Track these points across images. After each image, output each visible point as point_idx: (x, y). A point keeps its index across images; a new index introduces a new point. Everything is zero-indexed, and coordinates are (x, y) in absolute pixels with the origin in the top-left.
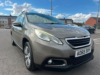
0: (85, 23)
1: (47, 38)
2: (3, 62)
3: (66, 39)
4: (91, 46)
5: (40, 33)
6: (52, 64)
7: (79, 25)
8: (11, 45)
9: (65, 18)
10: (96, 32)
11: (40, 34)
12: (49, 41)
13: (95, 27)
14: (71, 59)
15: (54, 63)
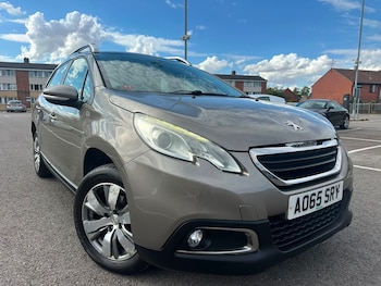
0: (310, 91)
1: (182, 148)
2: (7, 244)
3: (255, 153)
4: (341, 177)
5: (155, 129)
6: (201, 246)
7: (290, 96)
8: (35, 177)
9: (234, 72)
10: (351, 124)
11: (156, 135)
12: (191, 159)
13: (347, 105)
14: (273, 227)
15: (209, 243)
